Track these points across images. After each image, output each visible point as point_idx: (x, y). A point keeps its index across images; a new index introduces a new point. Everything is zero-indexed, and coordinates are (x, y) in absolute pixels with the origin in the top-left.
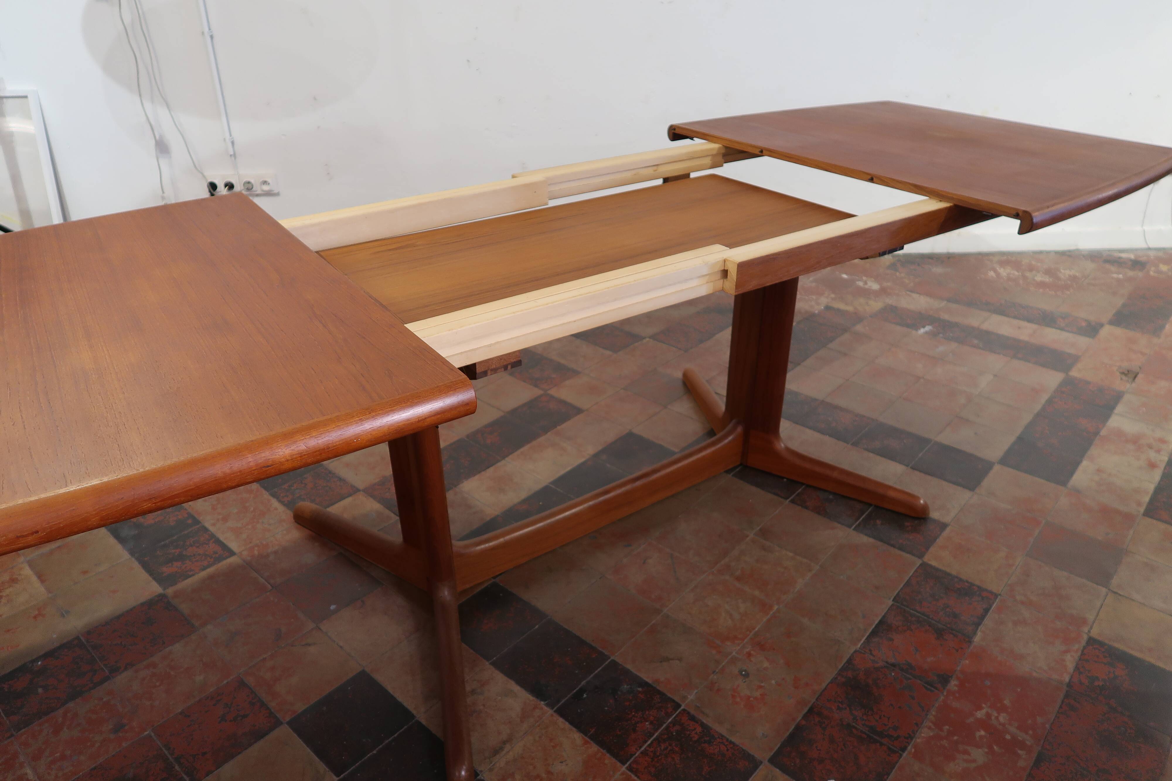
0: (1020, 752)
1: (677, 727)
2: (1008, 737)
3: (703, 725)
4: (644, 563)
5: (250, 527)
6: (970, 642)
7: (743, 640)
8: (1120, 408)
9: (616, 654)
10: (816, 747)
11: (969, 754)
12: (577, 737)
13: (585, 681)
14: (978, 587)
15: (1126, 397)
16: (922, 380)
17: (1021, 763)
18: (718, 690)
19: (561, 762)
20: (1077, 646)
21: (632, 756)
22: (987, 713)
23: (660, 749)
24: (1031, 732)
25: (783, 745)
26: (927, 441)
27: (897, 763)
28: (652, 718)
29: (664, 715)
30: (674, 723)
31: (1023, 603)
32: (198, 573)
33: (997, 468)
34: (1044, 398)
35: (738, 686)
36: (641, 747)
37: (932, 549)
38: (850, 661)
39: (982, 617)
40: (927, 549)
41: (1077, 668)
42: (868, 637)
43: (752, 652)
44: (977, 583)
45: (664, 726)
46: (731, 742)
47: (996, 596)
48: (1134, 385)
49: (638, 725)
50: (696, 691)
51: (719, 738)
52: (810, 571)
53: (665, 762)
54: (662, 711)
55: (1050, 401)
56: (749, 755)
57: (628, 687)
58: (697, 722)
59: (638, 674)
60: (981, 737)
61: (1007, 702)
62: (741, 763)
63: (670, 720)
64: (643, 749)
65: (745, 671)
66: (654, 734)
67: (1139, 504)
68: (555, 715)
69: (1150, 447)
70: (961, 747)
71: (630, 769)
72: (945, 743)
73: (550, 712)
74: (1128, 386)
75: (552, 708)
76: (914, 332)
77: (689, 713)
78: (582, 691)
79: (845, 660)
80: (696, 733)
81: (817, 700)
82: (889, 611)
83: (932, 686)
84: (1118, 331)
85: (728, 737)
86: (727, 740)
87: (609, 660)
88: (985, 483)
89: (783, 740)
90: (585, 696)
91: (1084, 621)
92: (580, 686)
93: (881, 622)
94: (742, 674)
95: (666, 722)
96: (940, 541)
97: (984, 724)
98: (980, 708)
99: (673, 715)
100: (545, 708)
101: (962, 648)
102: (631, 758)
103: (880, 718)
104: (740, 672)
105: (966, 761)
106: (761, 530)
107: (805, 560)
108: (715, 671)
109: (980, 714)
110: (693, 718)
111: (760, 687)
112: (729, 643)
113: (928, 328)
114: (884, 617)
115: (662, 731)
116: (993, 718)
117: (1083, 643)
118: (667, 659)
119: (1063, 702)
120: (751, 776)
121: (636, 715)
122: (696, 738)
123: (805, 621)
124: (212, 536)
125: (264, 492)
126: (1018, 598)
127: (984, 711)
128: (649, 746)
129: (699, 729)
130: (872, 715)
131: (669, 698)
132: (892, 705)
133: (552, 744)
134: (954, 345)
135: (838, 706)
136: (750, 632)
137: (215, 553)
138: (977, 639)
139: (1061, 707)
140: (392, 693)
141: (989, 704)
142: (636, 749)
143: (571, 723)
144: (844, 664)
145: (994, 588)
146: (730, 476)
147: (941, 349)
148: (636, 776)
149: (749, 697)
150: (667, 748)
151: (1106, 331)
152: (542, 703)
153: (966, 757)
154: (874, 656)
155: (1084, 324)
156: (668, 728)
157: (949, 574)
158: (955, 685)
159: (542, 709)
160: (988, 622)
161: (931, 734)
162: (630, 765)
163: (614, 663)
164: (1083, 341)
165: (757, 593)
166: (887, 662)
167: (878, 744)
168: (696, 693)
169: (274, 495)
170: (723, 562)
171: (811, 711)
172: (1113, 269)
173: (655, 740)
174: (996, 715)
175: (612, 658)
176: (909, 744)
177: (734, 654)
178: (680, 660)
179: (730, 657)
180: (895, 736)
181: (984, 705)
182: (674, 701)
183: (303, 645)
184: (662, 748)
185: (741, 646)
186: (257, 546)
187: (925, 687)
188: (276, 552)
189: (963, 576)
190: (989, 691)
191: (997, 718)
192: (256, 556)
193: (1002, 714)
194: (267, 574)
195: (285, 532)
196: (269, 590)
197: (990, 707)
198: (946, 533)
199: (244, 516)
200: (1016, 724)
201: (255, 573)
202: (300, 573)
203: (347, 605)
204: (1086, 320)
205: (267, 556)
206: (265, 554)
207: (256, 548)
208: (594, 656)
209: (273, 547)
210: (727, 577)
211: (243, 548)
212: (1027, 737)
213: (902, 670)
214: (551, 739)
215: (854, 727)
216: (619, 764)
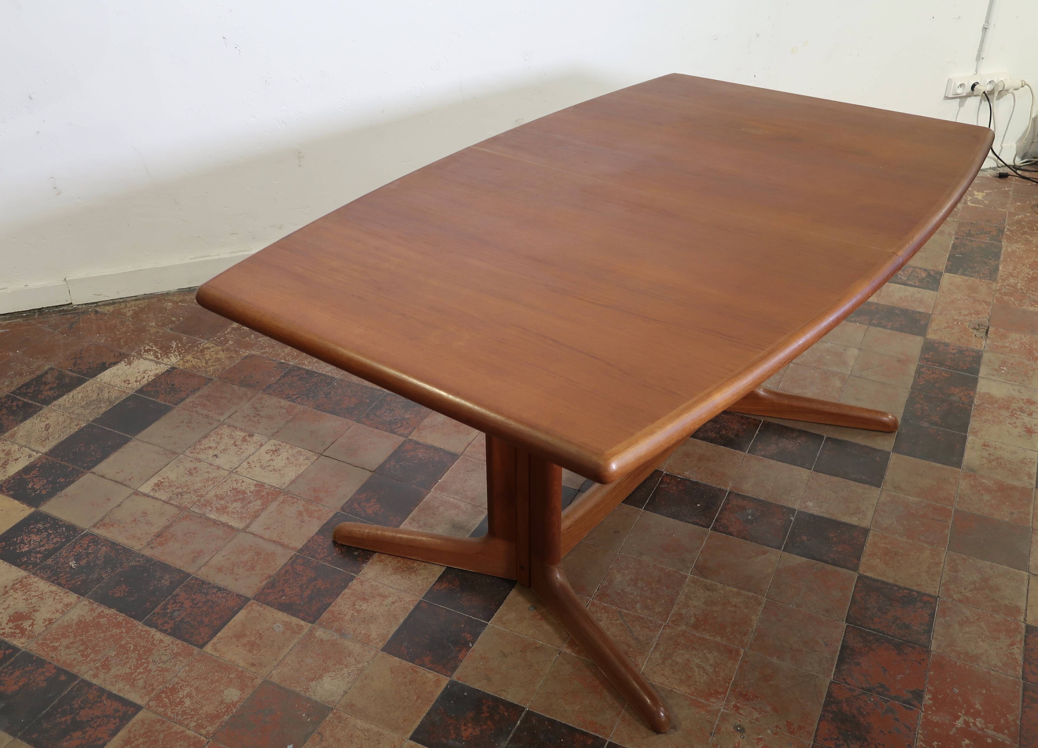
2: (989, 741)
5: (141, 670)
6: (929, 652)
7: (725, 693)
8: (983, 371)
9: (611, 736)
14: (918, 592)
15: (986, 356)
20: (1020, 637)
22: (965, 720)
24: (1006, 731)
31: (960, 601)
32: (109, 741)
33: (893, 457)
34: (912, 369)
35: (739, 744)
37: (863, 559)
38: (829, 695)
39: (930, 624)
40: (859, 559)
41: (1025, 659)
42: (837, 665)
43: (738, 705)
44: (915, 588)
47: (936, 598)
48: (988, 341)
52: (760, 604)
55: (918, 373)
60: (967, 745)
61: (978, 706)
65: (739, 726)
67: (1030, 476)
69: (1022, 410)
74: (984, 342)
79: (825, 694)
81: (814, 741)
82: (847, 634)
83: (909, 704)
84: (958, 279)
87: (607, 743)
88: (889, 475)
91: (1017, 610)
93: (843, 647)
94: (737, 730)
96: (867, 549)
97: (966, 732)
98: (958, 718)
101: (923, 660)
104: (735, 727)
106: (695, 567)
107: (751, 594)
108: (712, 733)
109: (959, 723)
111: (760, 739)
112: (713, 700)
114: (844, 641)
116: (971, 724)
117: (1024, 632)
119: (1024, 695)
123: (775, 660)
124: (102, 691)
125: (136, 622)
126: (956, 597)
127: (961, 720)
130: (868, 746)
132: (882, 731)
135: (836, 743)
136: (729, 683)
137: (117, 711)
138: (933, 647)
139: (1023, 701)
141: (963, 712)
144: (826, 699)
145: (930, 590)
146: (642, 510)
151: (947, 279)
154: (849, 684)
155: (924, 275)
157: (887, 584)
158: (929, 699)
160: (937, 628)
164: (928, 295)
165: (718, 639)
166: (863, 689)
169: (150, 624)
170: (673, 612)
174: (973, 721)
175: (608, 740)
177: (722, 710)
178: (675, 728)
179: (719, 714)
181: (960, 714)
185: (725, 700)
186: (163, 692)
187: (904, 707)
188: (189, 695)
189: (901, 584)
190: (960, 699)
191: (974, 724)
192: (168, 705)
193: (977, 720)
194: (193, 724)
195: (187, 668)
196: (206, 743)
197: (964, 715)
198: (870, 538)
199: (127, 658)
200: (992, 726)
201: (178, 726)
202: (231, 714)
203: (305, 741)
204: (925, 270)
205: (181, 702)
206: (178, 700)
207: (163, 695)
208: (590, 743)
209: (182, 689)
210: (684, 627)
211: (147, 698)
212: (1005, 737)
213: (878, 693)
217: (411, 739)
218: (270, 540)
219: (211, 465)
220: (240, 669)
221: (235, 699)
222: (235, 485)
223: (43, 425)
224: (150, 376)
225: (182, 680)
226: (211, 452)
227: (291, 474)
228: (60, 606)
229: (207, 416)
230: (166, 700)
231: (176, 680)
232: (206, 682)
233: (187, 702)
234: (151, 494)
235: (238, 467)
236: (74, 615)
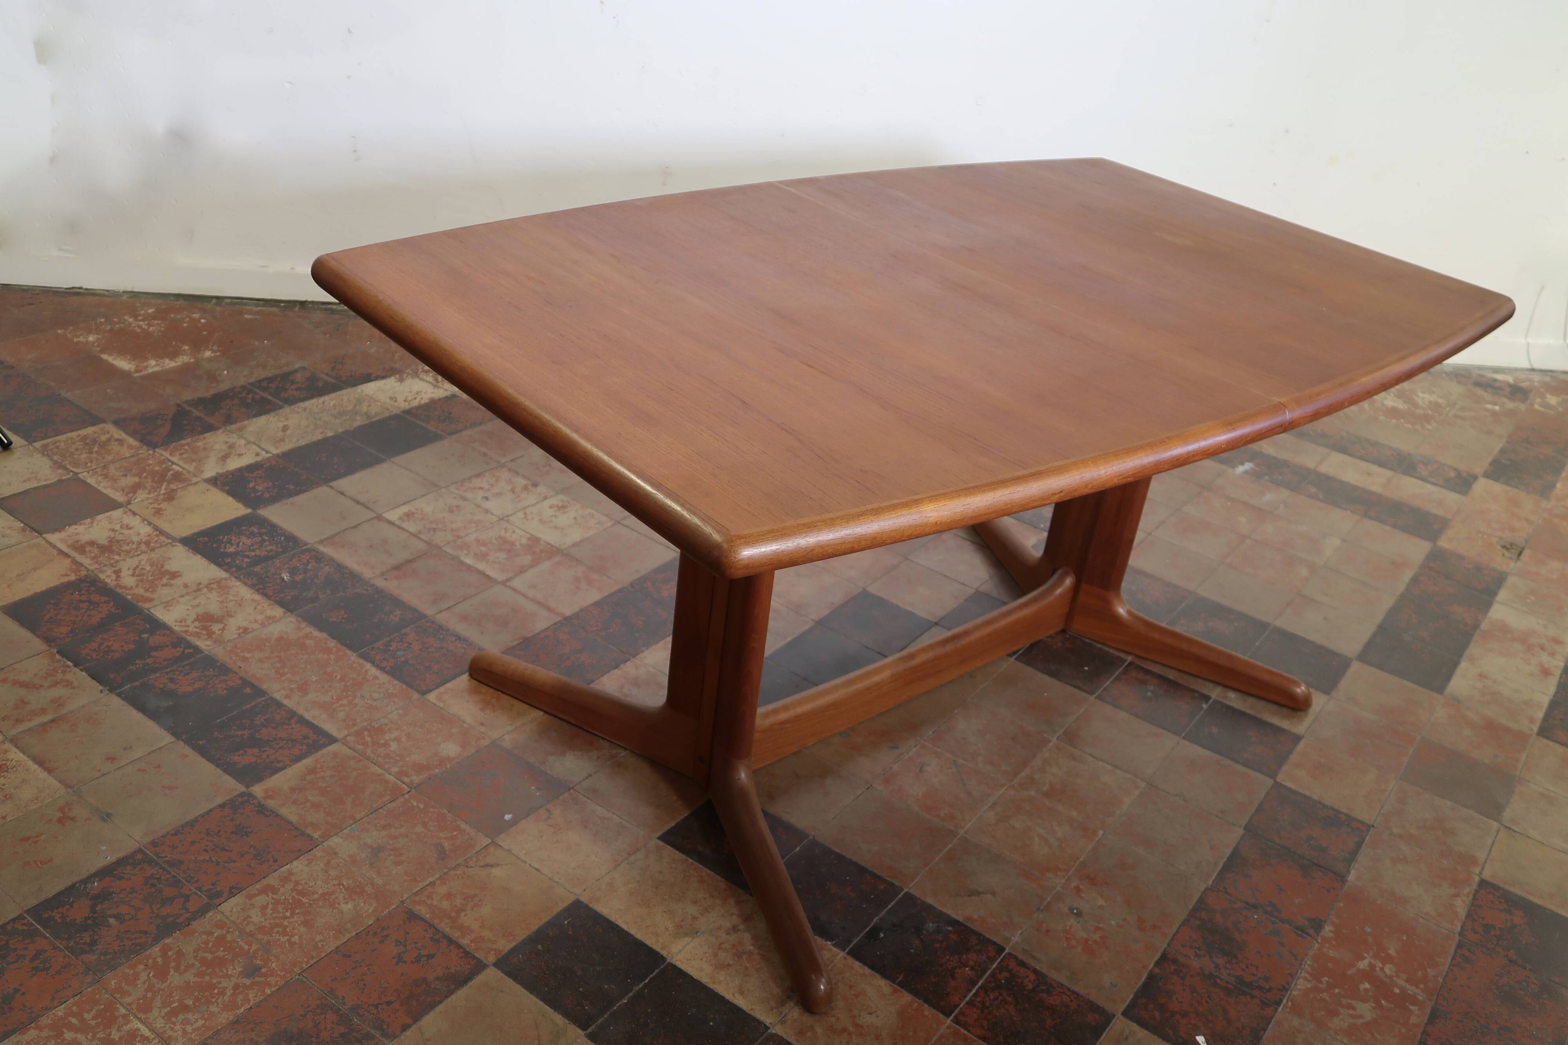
0: (1411, 1007)
1: (1005, 974)
2: (1397, 991)
3: (1035, 971)
4: (921, 770)
5: (345, 702)
6: (1343, 881)
7: (1067, 871)
8: (1502, 595)
9: (910, 886)
10: (1177, 999)
11: (1354, 1009)
12: (883, 984)
13: (877, 918)
14: (1346, 815)
15: (1511, 580)
16: (1248, 541)
17: (1414, 1020)
18: (1048, 931)
19: (868, 1014)
20: (1468, 890)
21: (956, 1006)
22: (1370, 963)
23: (989, 999)
24: (1422, 986)
25: (1136, 997)
26: (1264, 626)
27: (1272, 1017)
28: (971, 963)
29: (987, 960)
30: (1000, 969)
31: (1400, 837)
32: (290, 766)
33: (1356, 666)
34: (1407, 576)
35: (1071, 926)
36: (965, 997)
37: (1286, 768)
38: (1201, 900)
39: (1355, 853)
40: (1280, 766)
41: (1469, 915)
42: (1220, 872)
43: (1081, 887)
44: (1345, 810)
45: (989, 972)
46: (1073, 992)
47: (1369, 827)
48: (1519, 564)
49: (956, 971)
50: (1020, 932)
51: (1058, 986)
52: (1135, 788)
53: (998, 1014)
54: (983, 955)
55: (1415, 580)
56: (1098, 1007)
57: (934, 925)
58: (1028, 968)
59: (944, 910)
60: (1366, 990)
61: (1392, 952)
62: (1089, 1016)
63: (994, 966)
64: (968, 998)
65: (1077, 909)
66: (978, 982)
67: (1532, 720)
68: (849, 957)
69: (1542, 648)
70: (1344, 1001)
71: (957, 1021)
72: (1325, 995)
73: (842, 954)
74: (1512, 564)
75: (844, 950)
76: (1230, 470)
77: (1016, 958)
78: (876, 930)
79: (1195, 899)
80: (1030, 981)
81: (1169, 945)
82: (1241, 841)
83: (1303, 931)
84: (1497, 488)
85: (1069, 986)
86: (1069, 990)
87: (903, 893)
88: (1344, 684)
89: (1135, 990)
90: (882, 935)
91: (1474, 861)
92: (872, 924)
93: (1233, 855)
94: (1073, 913)
95: (990, 968)
96: (1294, 758)
97: (1369, 975)
98: (1363, 958)
99: (997, 959)
100: (835, 950)
101: (1334, 888)
102: (955, 1009)
103: (1247, 967)
104: (1071, 910)
105: (1352, 1016)
106: (1065, 733)
107: (1127, 776)
108: (1039, 908)
109: (1363, 965)
110: (1022, 964)
111: (1099, 928)
112: (1050, 875)
113: (1248, 466)
114: (1236, 848)
115: (987, 978)
116: (1378, 969)
117: (1475, 886)
118: (978, 893)
119: (1456, 952)
120: (1104, 1030)
121: (952, 959)
122: (1030, 986)
123: (1140, 850)
124: (292, 714)
125: (349, 652)
126: (1395, 830)
127: (1366, 962)
128: (975, 995)
129: (1032, 977)
130: (1237, 963)
131: (988, 939)
132: (1259, 952)
133: (853, 992)
134: (1285, 493)
135: (1195, 952)
136: (1075, 862)
137: (306, 737)
138: (1351, 877)
139: (1453, 958)
140: (626, 929)
141: (1371, 953)
142: (960, 999)
143: (872, 968)
144: (1196, 904)
145: (1365, 817)
146: (1012, 659)
147: (1269, 497)
148: (966, 1029)
149: (1087, 940)
150: (998, 998)
151: (1481, 486)
152: (829, 943)
153: (1351, 1012)
154: (1230, 895)
155: (1452, 474)
156: (993, 975)
157: (1309, 799)
158: (1330, 931)
159: (830, 950)
160: (1362, 859)
161: (1309, 986)
162: (956, 1017)
163: (909, 897)
164: (1452, 498)
166: (1247, 903)
167: (1248, 997)
168: (1021, 934)
169: (365, 657)
170: (1023, 774)
171: (1164, 957)
172: (1487, 396)
173: (980, 988)
174: (1381, 966)
175: (906, 890)
176: (1284, 997)
177: (1059, 888)
178: (993, 894)
179: (1054, 892)
180: (1267, 987)
181: (1366, 955)
182: (995, 943)
183: (482, 867)
184: (992, 998)
185: (1065, 879)
186: (366, 729)
187: (1295, 933)
188: (397, 739)
189: (1327, 802)
190: (1370, 940)
191: (1382, 969)
192: (370, 744)
193: (1387, 965)
194: (395, 770)
195: (401, 712)
196: (406, 792)
197: (1372, 957)
198: (1301, 746)
199: (330, 687)
200: (1405, 976)
201: (377, 767)
202: (444, 769)
203: (528, 815)
204: (1455, 469)
205: (386, 745)
206: (383, 742)
207: (366, 733)
208: (882, 887)
209: (390, 732)
210: (1033, 793)
211: (345, 732)
212: (1418, 991)
213: (1266, 912)
214: (851, 987)
215: (1217, 977)
216: (941, 1016)
217: (660, 838)
218: (533, 600)
219: (479, 506)
220: (466, 726)
221: (452, 754)
222: (503, 533)
223: (281, 425)
224: (425, 398)
225: (392, 722)
226: (481, 493)
227: (576, 535)
228: (260, 617)
229: (485, 455)
230: (369, 739)
231: (385, 721)
232: (420, 730)
233: (394, 746)
234: (398, 523)
235: (511, 515)
236: (275, 630)
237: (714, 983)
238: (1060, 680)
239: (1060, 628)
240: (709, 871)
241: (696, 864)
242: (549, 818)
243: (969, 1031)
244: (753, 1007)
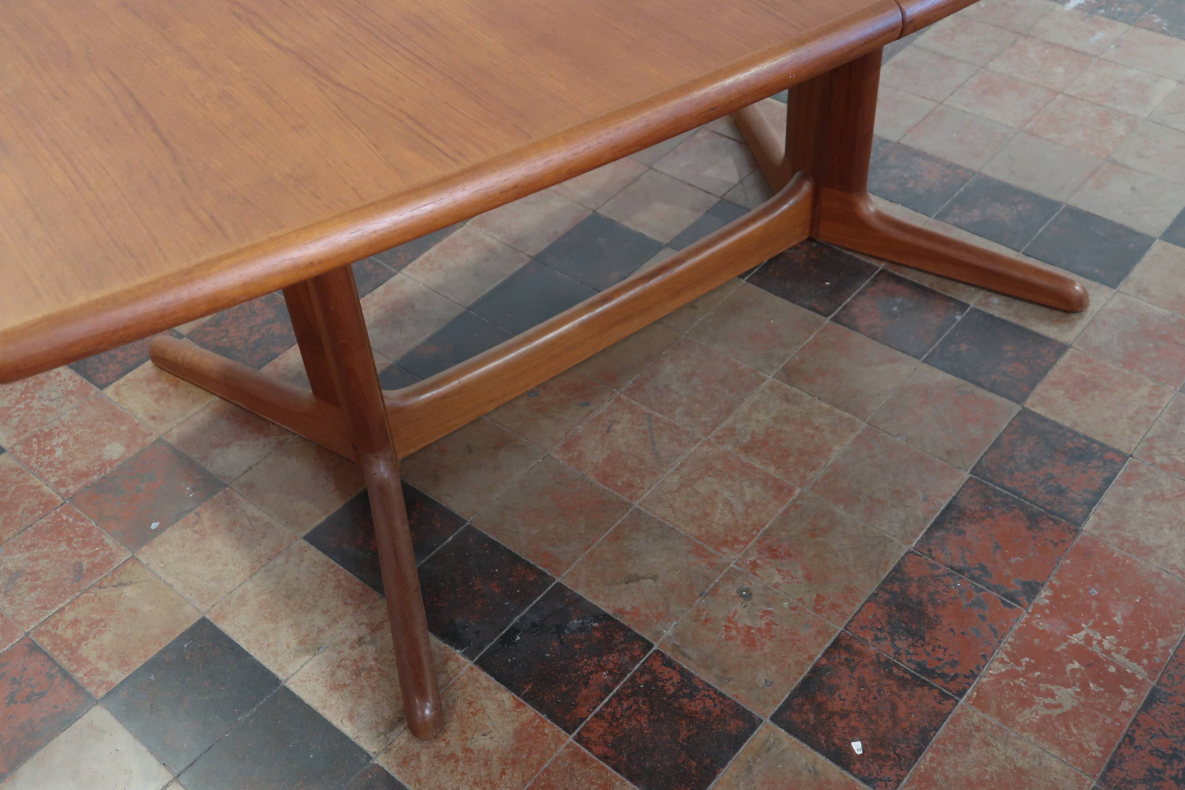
0: (1125, 690)
1: (647, 677)
2: (1112, 669)
3: (682, 672)
4: (608, 431)
5: (22, 406)
6: (1077, 531)
7: (746, 543)
9: (564, 575)
10: (839, 696)
11: (1053, 695)
12: (506, 697)
13: (518, 617)
14: (1102, 445)
16: (1060, 97)
17: (1125, 706)
18: (707, 621)
19: (483, 735)
21: (582, 720)
22: (1087, 635)
23: (622, 708)
24: (1145, 661)
25: (793, 695)
26: (1054, 205)
27: (950, 713)
28: (611, 666)
29: (629, 661)
30: (642, 671)
31: (1163, 467)
33: (1158, 246)
35: (735, 613)
36: (594, 708)
37: (1039, 388)
38: (898, 568)
39: (1099, 493)
40: (1033, 386)
42: (929, 529)
43: (758, 562)
44: (1101, 439)
45: (629, 675)
46: (721, 695)
47: (1125, 457)
49: (591, 677)
50: (675, 623)
51: (704, 689)
52: (853, 430)
53: (627, 727)
54: (626, 655)
56: (745, 711)
57: (579, 622)
58: (674, 668)
59: (594, 602)
60: (1074, 671)
61: (1118, 619)
62: (732, 723)
63: (636, 667)
64: (597, 710)
65: (747, 590)
66: (613, 688)
68: (475, 667)
70: (1043, 687)
71: (579, 739)
72: (1021, 681)
73: (470, 663)
75: (472, 659)
76: (1058, 7)
77: (663, 655)
78: (514, 631)
79: (891, 567)
80: (673, 684)
81: (846, 628)
82: (964, 489)
83: (1012, 599)
85: (716, 687)
86: (716, 691)
87: (554, 584)
88: (1138, 272)
89: (792, 688)
90: (518, 638)
92: (511, 624)
93: (950, 507)
94: (742, 596)
95: (631, 671)
96: (1052, 375)
97: (1081, 652)
99: (642, 659)
100: (463, 659)
101: (1063, 541)
102: (579, 724)
103: (933, 650)
104: (740, 592)
105: (1049, 706)
106: (784, 369)
107: (847, 415)
108: (704, 592)
109: (1077, 638)
110: (669, 663)
111: (767, 613)
112: (725, 550)
114: (955, 498)
115: (625, 683)
116: (1095, 642)
118: (637, 578)
120: (745, 742)
121: (590, 662)
122: (672, 690)
123: (839, 510)
126: (1158, 459)
127: (1083, 633)
128: (607, 705)
129: (676, 678)
130: (922, 646)
131: (637, 635)
132: (952, 630)
133: (472, 710)
134: (1121, 27)
135: (875, 634)
136: (758, 531)
138: (1087, 526)
140: (246, 649)
141: (1091, 623)
142: (588, 711)
143: (498, 679)
144: (890, 573)
145: (1123, 445)
146: (743, 281)
147: (1100, 36)
148: (587, 748)
149: (750, 628)
150: (632, 706)
152: (458, 651)
153: (1048, 701)
154: (934, 559)
156: (632, 679)
157: (1060, 427)
158: (1046, 597)
159: (457, 660)
160: (1108, 499)
161: (1003, 670)
162: (579, 733)
163: (560, 587)
165: (771, 470)
166: (952, 568)
167: (926, 688)
168: (675, 626)
170: (724, 425)
171: (836, 644)
173: (614, 696)
174: (1100, 638)
175: (558, 580)
176: (970, 685)
177: (732, 565)
178: (655, 578)
179: (725, 571)
180: (952, 674)
181: (1083, 625)
182: (643, 640)
183: (115, 586)
184: (624, 708)
185: (742, 553)
186: (36, 436)
187: (1003, 602)
188: (64, 445)
189: (1080, 430)
190: (1094, 604)
191: (1100, 643)
192: (36, 452)
193: (1107, 637)
194: (54, 479)
195: (75, 411)
196: (59, 504)
197: (1090, 627)
198: (1065, 358)
199: (11, 389)
200: (1126, 650)
201: (36, 479)
202: (103, 475)
203: (177, 520)
205: (52, 451)
206: (49, 448)
207: (35, 440)
208: (532, 579)
209: (59, 436)
210: (729, 447)
211: (15, 441)
212: (1140, 668)
213: (973, 578)
214: (470, 704)
215: (895, 665)
216: (563, 732)
217: (307, 538)
220: (136, 421)
221: (115, 456)
225: (63, 425)
230: (35, 446)
231: (57, 423)
232: (90, 431)
233: (59, 452)
237: (324, 708)
238: (793, 302)
239: (805, 237)
240: (348, 573)
241: (337, 565)
242: (196, 523)
243: (590, 750)
244: (360, 734)
